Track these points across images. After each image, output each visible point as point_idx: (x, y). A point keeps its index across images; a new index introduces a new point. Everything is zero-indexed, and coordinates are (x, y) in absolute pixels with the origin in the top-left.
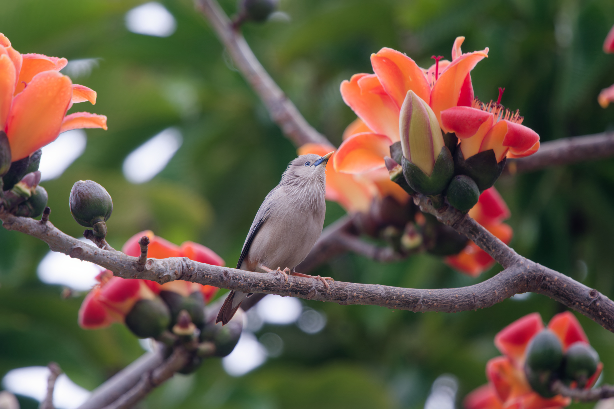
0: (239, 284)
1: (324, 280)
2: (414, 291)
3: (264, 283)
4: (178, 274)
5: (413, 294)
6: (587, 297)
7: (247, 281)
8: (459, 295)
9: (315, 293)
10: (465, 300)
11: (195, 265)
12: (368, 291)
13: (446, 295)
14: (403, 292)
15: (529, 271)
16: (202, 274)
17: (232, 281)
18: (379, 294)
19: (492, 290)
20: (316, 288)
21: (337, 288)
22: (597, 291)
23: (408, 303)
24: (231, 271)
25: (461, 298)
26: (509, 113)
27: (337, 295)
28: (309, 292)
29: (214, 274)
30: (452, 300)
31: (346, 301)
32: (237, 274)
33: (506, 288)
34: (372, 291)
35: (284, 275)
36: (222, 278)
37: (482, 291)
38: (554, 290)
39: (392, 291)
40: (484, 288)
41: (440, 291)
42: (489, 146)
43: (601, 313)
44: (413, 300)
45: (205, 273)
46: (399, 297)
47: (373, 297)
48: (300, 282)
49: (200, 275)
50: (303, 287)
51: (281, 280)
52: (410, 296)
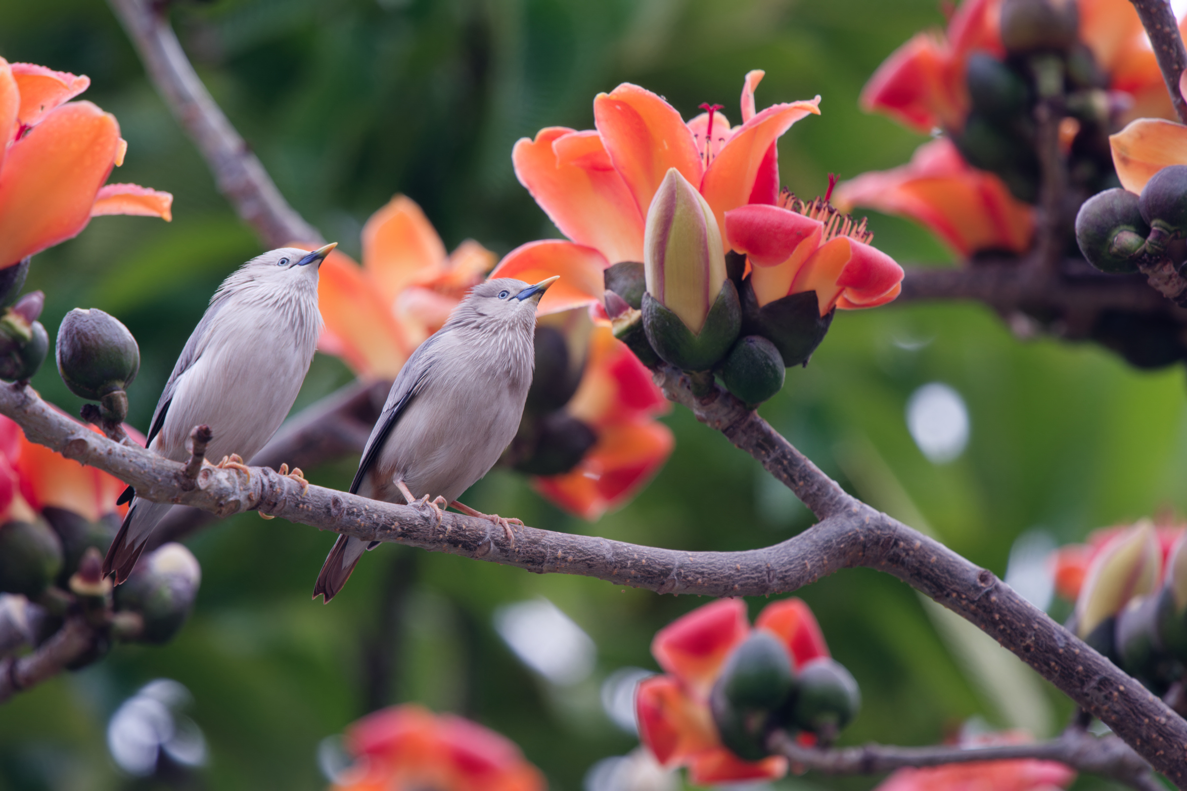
0: (357, 523)
1: (505, 524)
2: (663, 552)
3: (401, 524)
4: (254, 499)
5: (661, 559)
6: (973, 583)
7: (371, 519)
8: (742, 565)
9: (490, 547)
10: (753, 576)
11: (284, 484)
12: (582, 549)
13: (719, 565)
14: (644, 554)
15: (869, 527)
16: (295, 501)
17: (345, 517)
18: (602, 555)
19: (800, 560)
20: (492, 538)
21: (529, 540)
22: (991, 574)
23: (652, 576)
24: (344, 497)
25: (745, 572)
26: (850, 223)
27: (527, 554)
28: (479, 545)
29: (315, 503)
30: (730, 574)
31: (542, 566)
32: (355, 504)
33: (825, 557)
34: (590, 550)
35: (435, 510)
36: (329, 510)
37: (782, 560)
38: (913, 566)
39: (624, 552)
40: (786, 555)
41: (708, 556)
42: (808, 285)
43: (997, 617)
44: (661, 571)
45: (300, 499)
46: (637, 564)
47: (590, 561)
48: (465, 525)
49: (291, 503)
50: (469, 535)
51: (432, 520)
52: (655, 562)
